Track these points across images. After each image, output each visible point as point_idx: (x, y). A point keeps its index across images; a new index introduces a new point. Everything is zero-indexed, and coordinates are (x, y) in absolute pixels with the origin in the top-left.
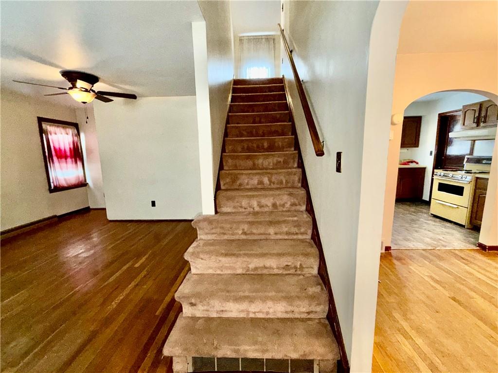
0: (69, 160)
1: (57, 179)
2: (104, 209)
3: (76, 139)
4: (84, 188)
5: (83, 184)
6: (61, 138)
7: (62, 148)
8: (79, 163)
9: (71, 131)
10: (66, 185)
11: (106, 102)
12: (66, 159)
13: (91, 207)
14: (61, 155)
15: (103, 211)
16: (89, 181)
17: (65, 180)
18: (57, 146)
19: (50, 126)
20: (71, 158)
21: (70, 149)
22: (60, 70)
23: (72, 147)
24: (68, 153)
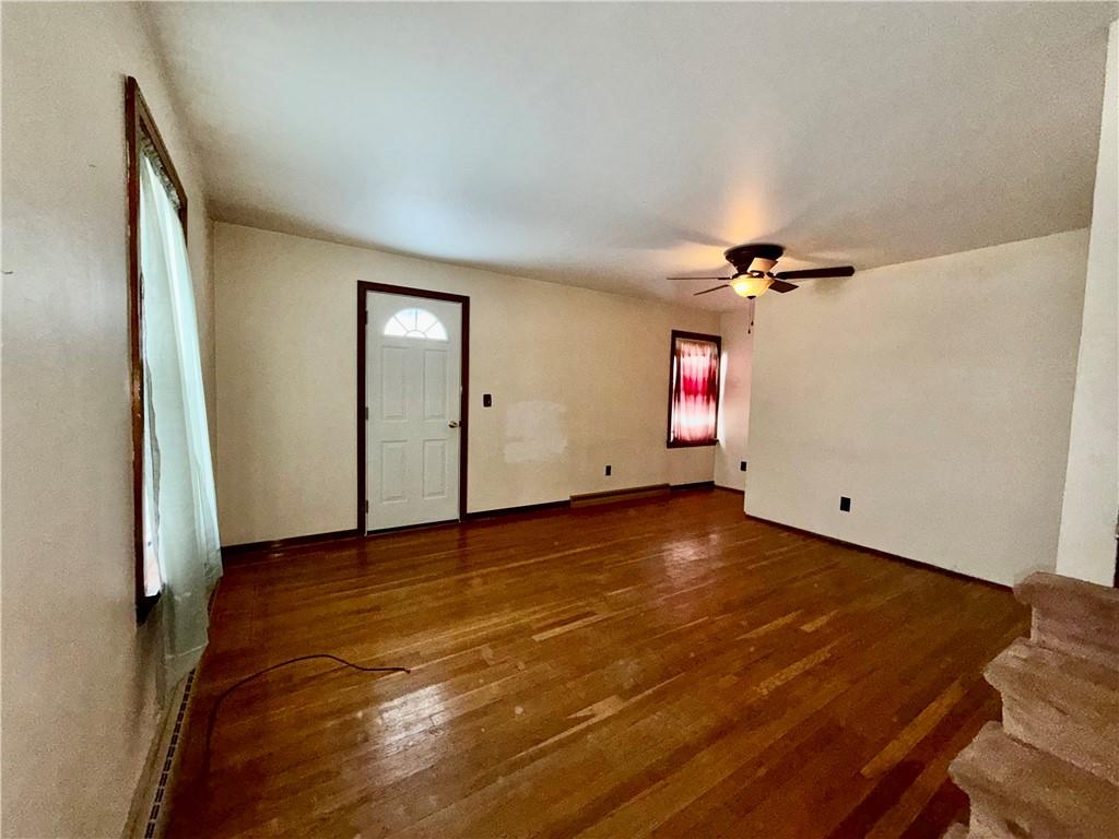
0: (699, 398)
1: (679, 426)
2: (742, 493)
3: (714, 362)
4: (712, 447)
5: (710, 441)
6: (695, 361)
7: (694, 378)
8: (712, 404)
9: (709, 350)
10: (688, 438)
11: (783, 292)
12: (695, 396)
13: (716, 483)
14: (691, 389)
15: (739, 496)
16: (721, 437)
17: (689, 429)
18: (688, 375)
19: (685, 343)
20: (703, 395)
21: (704, 379)
22: (727, 249)
23: (707, 376)
24: (700, 387)
